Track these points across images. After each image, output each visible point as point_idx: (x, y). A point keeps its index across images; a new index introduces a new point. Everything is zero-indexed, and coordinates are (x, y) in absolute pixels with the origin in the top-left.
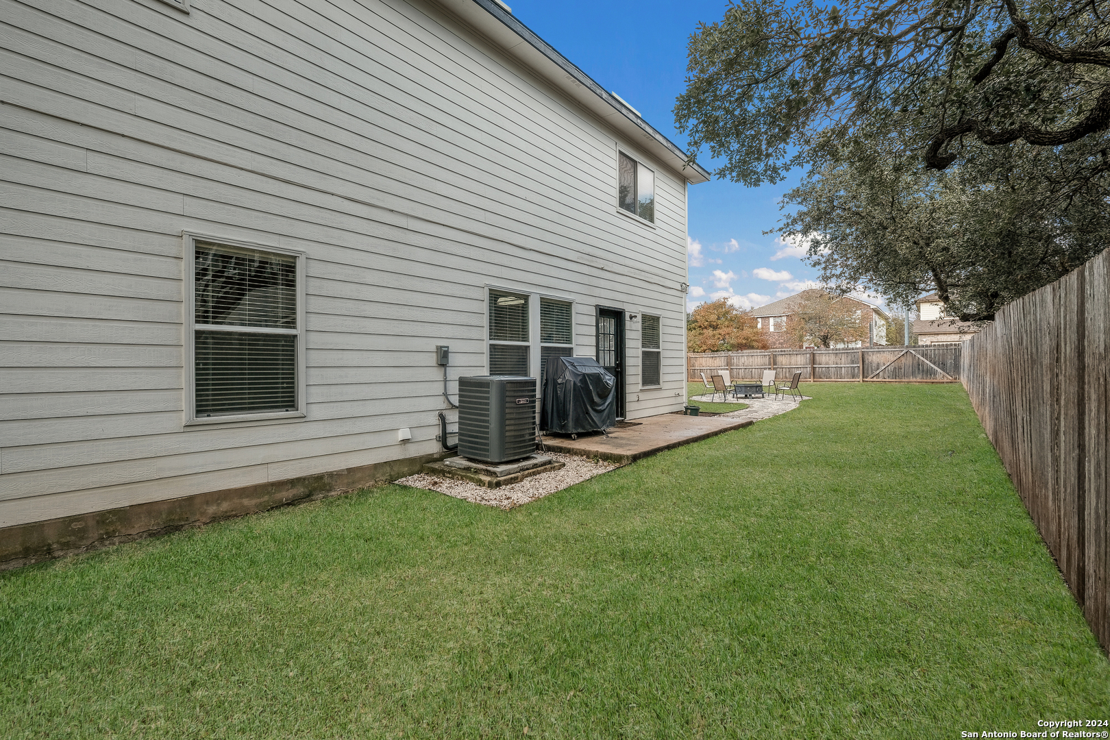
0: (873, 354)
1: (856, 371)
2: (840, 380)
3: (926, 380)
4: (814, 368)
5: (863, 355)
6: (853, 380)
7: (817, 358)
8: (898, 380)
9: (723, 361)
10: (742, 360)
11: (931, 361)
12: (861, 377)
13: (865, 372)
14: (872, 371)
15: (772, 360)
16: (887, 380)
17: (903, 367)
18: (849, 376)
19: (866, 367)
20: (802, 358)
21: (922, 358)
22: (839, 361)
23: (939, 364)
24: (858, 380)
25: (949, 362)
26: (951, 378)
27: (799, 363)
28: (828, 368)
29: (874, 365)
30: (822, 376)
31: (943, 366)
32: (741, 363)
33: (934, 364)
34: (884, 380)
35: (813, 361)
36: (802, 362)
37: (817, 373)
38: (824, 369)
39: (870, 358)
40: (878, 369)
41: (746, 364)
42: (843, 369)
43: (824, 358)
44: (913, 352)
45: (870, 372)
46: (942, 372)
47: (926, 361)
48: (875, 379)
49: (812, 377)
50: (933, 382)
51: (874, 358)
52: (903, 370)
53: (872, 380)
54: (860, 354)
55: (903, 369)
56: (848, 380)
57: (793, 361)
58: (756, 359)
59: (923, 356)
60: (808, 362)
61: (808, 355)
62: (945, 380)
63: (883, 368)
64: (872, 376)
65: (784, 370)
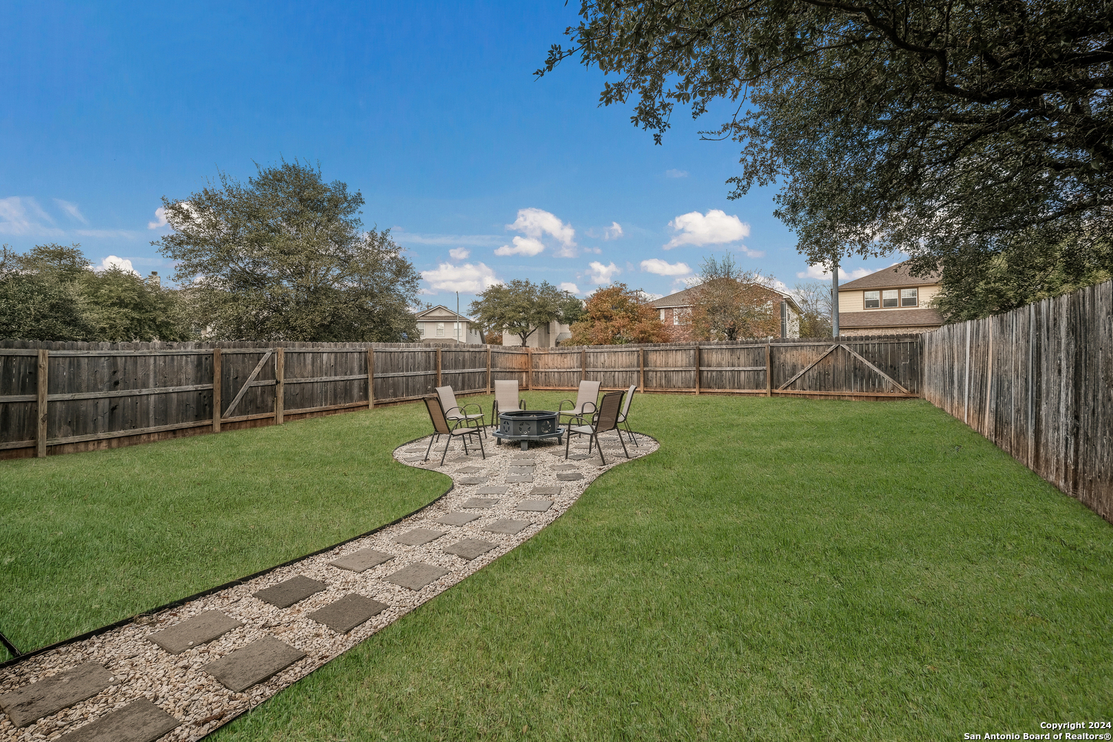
0: (786, 351)
1: (762, 377)
2: (738, 391)
3: (866, 394)
4: (700, 372)
5: (772, 352)
6: (757, 391)
7: (705, 356)
8: (824, 393)
9: (575, 360)
10: (602, 358)
11: (873, 363)
12: (768, 387)
13: (775, 378)
14: (785, 378)
15: (641, 359)
16: (808, 392)
17: (831, 372)
18: (751, 385)
19: (775, 371)
20: (684, 356)
21: (860, 358)
22: (736, 362)
23: (886, 368)
24: (764, 391)
25: (903, 363)
26: (905, 391)
27: (679, 364)
28: (721, 371)
29: (788, 368)
30: (712, 385)
31: (893, 371)
32: (599, 364)
33: (879, 367)
34: (802, 392)
35: (699, 361)
36: (684, 362)
37: (704, 380)
38: (714, 374)
39: (782, 357)
40: (794, 374)
41: (606, 364)
42: (743, 373)
43: (715, 356)
44: (847, 348)
45: (782, 379)
46: (891, 380)
47: (866, 362)
48: (789, 391)
49: (697, 386)
50: (877, 397)
51: (789, 358)
52: (831, 377)
53: (785, 391)
54: (767, 351)
55: (832, 375)
56: (750, 391)
57: (671, 361)
58: (620, 358)
59: (861, 354)
60: (692, 361)
61: (692, 352)
62: (897, 394)
63: (801, 373)
64: (785, 385)
65: (659, 374)
